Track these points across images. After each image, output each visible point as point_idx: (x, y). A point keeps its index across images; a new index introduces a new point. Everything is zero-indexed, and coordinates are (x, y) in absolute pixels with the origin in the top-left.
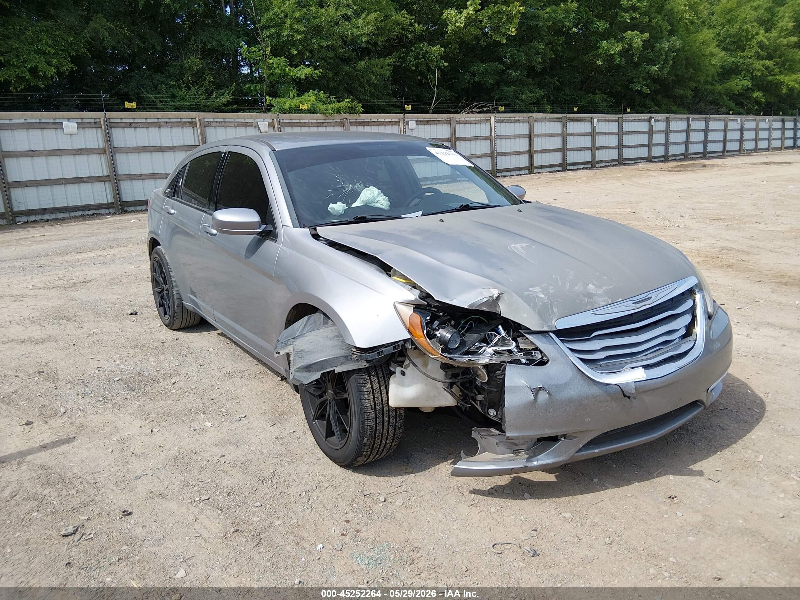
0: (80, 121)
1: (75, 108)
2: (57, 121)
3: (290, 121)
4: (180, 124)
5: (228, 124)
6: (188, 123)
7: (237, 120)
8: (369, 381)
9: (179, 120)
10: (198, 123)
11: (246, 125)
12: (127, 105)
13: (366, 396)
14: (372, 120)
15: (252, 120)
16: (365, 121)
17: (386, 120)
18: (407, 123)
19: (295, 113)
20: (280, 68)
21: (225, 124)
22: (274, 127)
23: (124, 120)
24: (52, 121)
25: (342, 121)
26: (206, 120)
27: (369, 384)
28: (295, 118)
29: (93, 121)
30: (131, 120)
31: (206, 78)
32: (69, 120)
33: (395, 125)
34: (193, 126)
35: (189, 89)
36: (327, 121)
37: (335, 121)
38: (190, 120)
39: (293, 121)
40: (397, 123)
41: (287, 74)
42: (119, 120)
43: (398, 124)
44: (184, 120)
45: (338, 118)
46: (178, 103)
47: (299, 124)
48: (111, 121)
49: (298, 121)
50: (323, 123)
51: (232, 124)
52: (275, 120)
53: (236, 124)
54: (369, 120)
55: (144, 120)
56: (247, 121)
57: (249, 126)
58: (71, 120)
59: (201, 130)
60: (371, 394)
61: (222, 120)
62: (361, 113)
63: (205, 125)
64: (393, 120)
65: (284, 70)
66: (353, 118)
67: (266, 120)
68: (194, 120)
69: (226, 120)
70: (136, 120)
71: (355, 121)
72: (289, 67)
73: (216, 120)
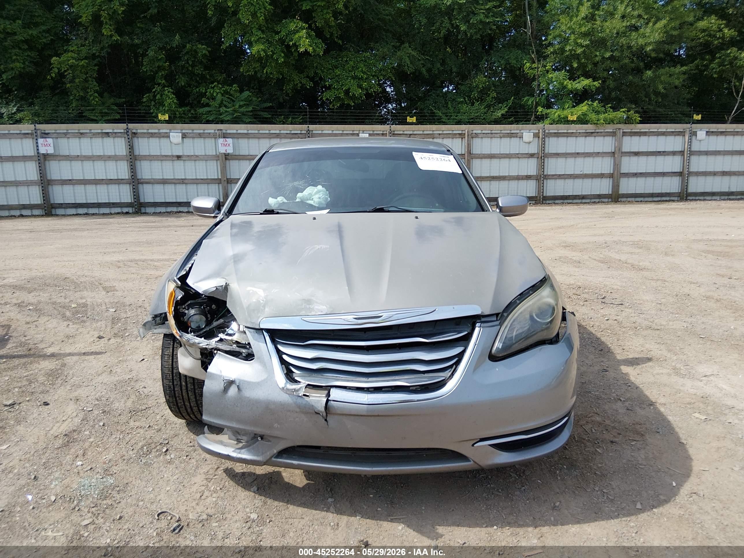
0: (371, 132)
1: (378, 122)
2: (355, 132)
3: (556, 131)
4: (451, 136)
5: (494, 135)
6: (458, 135)
7: (503, 132)
8: (171, 346)
9: (451, 132)
10: (466, 134)
11: (511, 135)
12: (409, 120)
13: (166, 358)
14: (651, 130)
15: (518, 131)
16: (642, 130)
17: (668, 130)
18: (695, 134)
19: (564, 124)
20: (559, 81)
21: (491, 135)
22: (539, 137)
23: (405, 133)
24: (351, 132)
25: (614, 131)
26: (474, 132)
27: (171, 349)
28: (562, 128)
29: (382, 132)
30: (411, 133)
31: (490, 94)
32: (363, 132)
33: (678, 135)
34: (462, 137)
35: (473, 104)
36: (597, 131)
37: (606, 131)
38: (460, 132)
39: (560, 131)
40: (681, 134)
41: (565, 87)
42: (401, 132)
43: (683, 134)
44: (455, 132)
45: (610, 128)
46: (460, 117)
47: (566, 134)
48: (396, 133)
49: (566, 131)
50: (592, 133)
51: (498, 135)
52: (541, 130)
53: (501, 135)
54: (647, 130)
55: (421, 132)
56: (512, 132)
57: (514, 137)
58: (365, 132)
59: (468, 140)
60: (171, 358)
61: (489, 132)
62: (638, 123)
63: (473, 136)
64: (676, 130)
65: (563, 84)
66: (627, 128)
67: (531, 131)
68: (464, 132)
69: (493, 132)
70: (415, 133)
71: (630, 131)
72: (568, 81)
73: (484, 132)
